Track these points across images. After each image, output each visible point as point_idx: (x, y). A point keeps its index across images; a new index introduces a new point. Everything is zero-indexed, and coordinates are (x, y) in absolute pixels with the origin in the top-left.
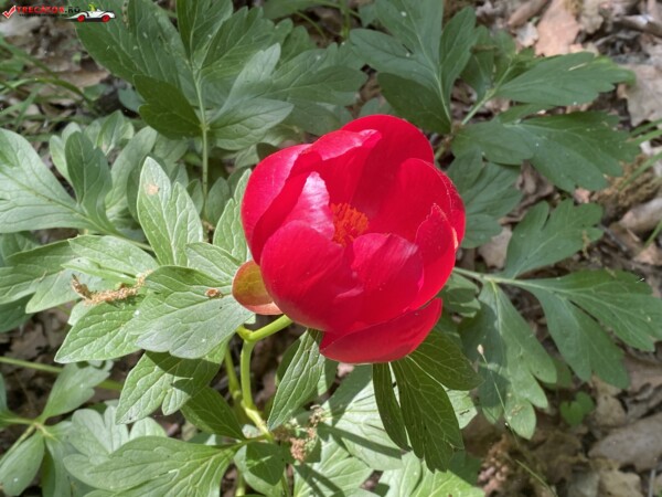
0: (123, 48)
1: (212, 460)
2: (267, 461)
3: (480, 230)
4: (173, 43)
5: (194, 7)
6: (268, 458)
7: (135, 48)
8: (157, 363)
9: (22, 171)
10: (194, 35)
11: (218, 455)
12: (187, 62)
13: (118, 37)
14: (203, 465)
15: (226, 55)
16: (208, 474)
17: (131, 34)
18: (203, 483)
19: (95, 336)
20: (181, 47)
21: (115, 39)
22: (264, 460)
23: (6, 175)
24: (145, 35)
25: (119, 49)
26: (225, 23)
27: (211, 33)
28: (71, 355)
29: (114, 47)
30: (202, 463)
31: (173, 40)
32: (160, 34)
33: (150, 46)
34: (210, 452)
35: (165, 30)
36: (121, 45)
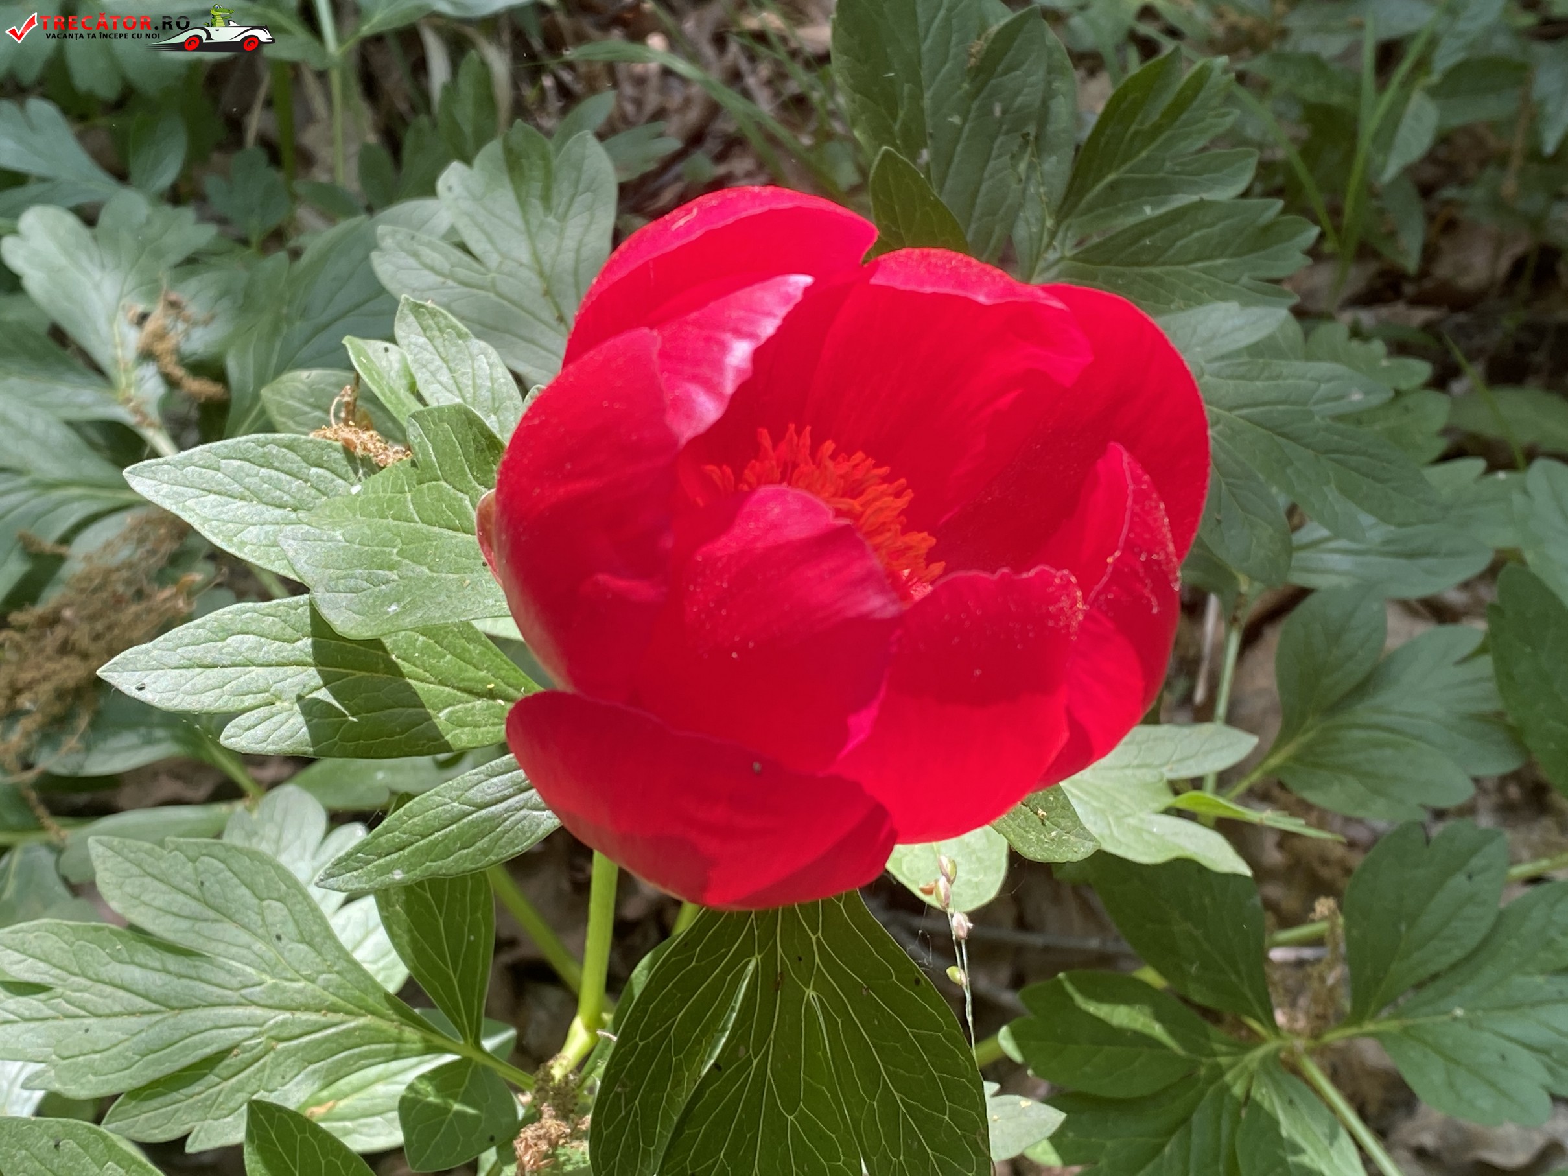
0: (927, 102)
1: (362, 1021)
2: (460, 1115)
3: (1492, 1084)
4: (1046, 167)
5: (1157, 130)
6: (471, 1111)
7: (956, 120)
8: (314, 634)
9: (561, 234)
10: (1113, 186)
11: (384, 1024)
12: (1049, 223)
13: (934, 74)
14: (332, 1017)
15: (1156, 270)
16: (326, 1039)
17: (966, 86)
18: (297, 1049)
19: (254, 495)
20: (1060, 185)
21: (924, 73)
22: (457, 1107)
23: (527, 222)
24: (997, 110)
25: (917, 97)
26: (1202, 204)
27: (1154, 206)
28: (165, 488)
29: (907, 87)
30: (334, 1009)
31: (1054, 159)
32: (1032, 129)
33: (993, 138)
34: (370, 1000)
35: (1051, 128)
36: (928, 95)
